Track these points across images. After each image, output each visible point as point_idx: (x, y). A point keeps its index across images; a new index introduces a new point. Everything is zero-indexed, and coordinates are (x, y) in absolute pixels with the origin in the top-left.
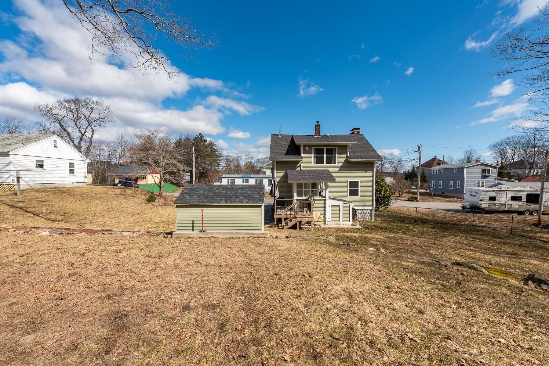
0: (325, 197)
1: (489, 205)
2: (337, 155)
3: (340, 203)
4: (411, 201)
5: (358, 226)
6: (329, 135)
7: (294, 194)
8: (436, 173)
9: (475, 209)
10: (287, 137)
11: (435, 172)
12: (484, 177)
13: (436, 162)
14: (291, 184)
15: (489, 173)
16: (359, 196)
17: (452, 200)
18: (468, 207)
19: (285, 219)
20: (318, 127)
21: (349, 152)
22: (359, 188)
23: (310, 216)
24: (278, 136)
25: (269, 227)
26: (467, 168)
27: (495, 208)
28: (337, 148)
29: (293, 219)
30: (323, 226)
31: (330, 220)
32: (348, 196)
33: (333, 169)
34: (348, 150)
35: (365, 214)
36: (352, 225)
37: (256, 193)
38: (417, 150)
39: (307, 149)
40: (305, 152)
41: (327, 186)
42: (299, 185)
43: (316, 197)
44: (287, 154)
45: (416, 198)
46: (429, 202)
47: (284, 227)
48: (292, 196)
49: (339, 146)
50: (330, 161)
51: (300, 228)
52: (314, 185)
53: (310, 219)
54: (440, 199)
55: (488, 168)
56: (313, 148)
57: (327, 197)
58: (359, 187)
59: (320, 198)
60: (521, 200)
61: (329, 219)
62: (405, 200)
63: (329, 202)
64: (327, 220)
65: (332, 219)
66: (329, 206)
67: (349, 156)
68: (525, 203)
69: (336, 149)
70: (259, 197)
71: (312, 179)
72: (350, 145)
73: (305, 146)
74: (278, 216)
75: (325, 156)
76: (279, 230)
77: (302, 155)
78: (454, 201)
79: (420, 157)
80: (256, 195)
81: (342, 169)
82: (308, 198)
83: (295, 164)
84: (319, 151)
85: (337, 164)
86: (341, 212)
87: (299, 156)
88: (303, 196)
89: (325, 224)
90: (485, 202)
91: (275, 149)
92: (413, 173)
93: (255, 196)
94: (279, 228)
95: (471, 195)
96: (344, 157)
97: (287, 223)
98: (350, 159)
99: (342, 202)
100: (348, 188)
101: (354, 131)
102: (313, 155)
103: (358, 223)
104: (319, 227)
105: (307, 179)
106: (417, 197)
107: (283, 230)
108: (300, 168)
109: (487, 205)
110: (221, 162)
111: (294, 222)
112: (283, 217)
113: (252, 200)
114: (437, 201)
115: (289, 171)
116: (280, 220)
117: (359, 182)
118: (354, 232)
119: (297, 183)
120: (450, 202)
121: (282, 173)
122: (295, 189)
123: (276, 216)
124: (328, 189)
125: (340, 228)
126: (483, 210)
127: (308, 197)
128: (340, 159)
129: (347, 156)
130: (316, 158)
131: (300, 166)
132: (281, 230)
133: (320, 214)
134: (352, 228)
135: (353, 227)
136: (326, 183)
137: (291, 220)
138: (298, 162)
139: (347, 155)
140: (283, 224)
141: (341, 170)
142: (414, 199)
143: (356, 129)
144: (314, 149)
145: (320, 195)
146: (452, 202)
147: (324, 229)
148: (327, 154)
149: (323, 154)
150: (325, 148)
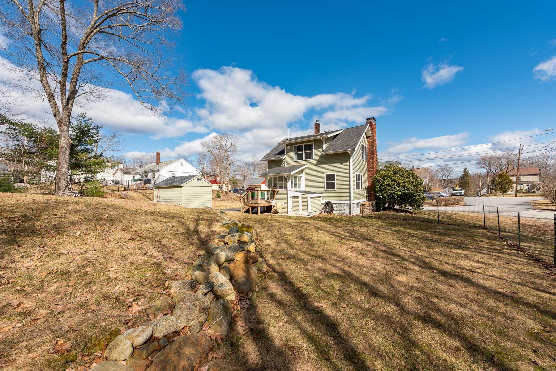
2: (314, 150)
3: (300, 195)
16: (336, 189)
21: (324, 146)
22: (336, 182)
28: (313, 143)
31: (292, 210)
32: (325, 189)
33: (311, 164)
34: (324, 143)
35: (343, 209)
39: (289, 147)
40: (288, 151)
49: (316, 141)
50: (308, 156)
56: (294, 146)
57: (289, 189)
58: (336, 180)
63: (290, 194)
64: (289, 210)
66: (291, 197)
72: (322, 138)
73: (287, 145)
75: (304, 152)
77: (285, 154)
81: (320, 163)
84: (299, 149)
85: (314, 159)
86: (301, 203)
89: (287, 213)
96: (320, 151)
98: (325, 152)
100: (325, 182)
102: (294, 152)
108: (284, 166)
117: (336, 175)
128: (317, 153)
129: (323, 150)
130: (297, 155)
131: (284, 164)
141: (318, 164)
144: (295, 147)
148: (305, 150)
149: (302, 151)
150: (303, 145)
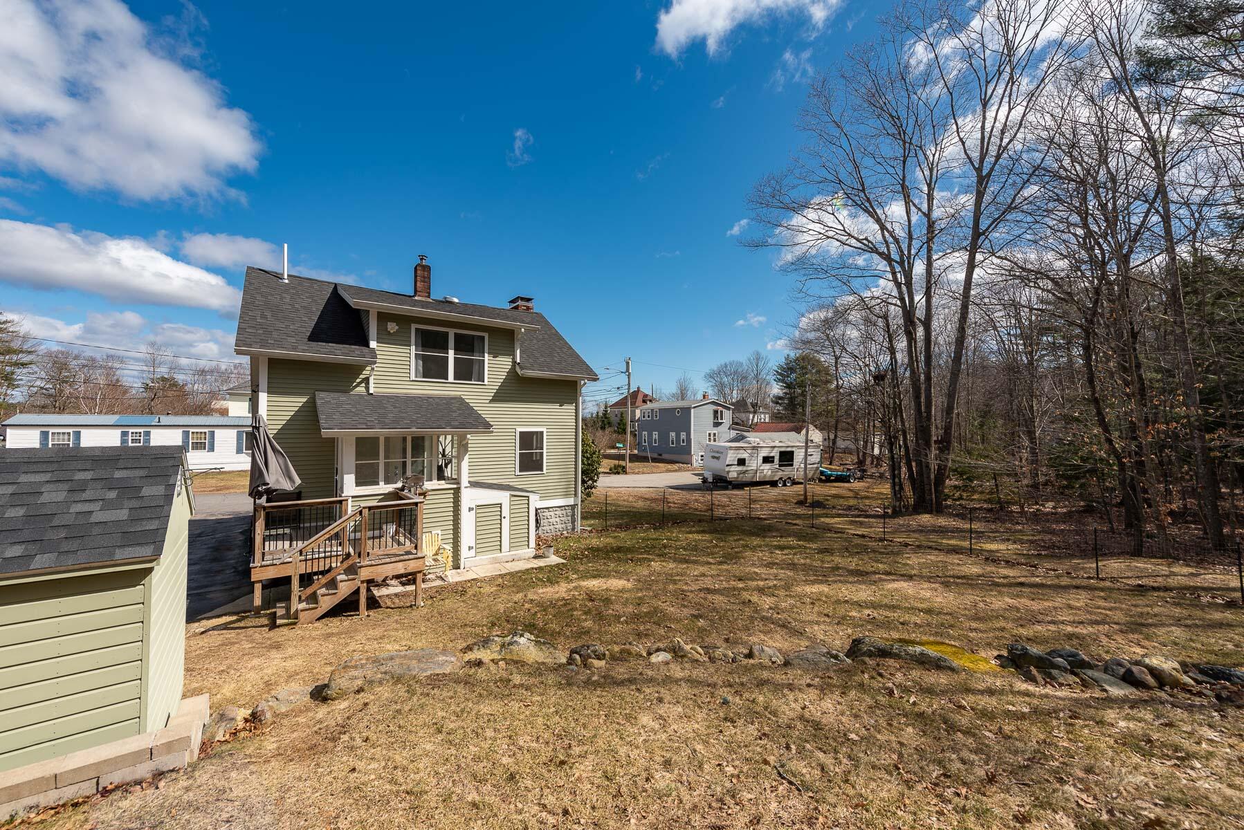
0: (457, 481)
1: (740, 473)
2: (486, 355)
3: (503, 497)
4: (615, 474)
5: (554, 559)
6: (456, 300)
7: (346, 477)
8: (649, 417)
9: (720, 482)
10: (315, 286)
11: (646, 415)
12: (717, 425)
13: (640, 398)
14: (332, 442)
15: (722, 419)
16: (545, 471)
17: (676, 466)
18: (710, 480)
19: (306, 579)
20: (422, 273)
21: (518, 351)
22: (545, 451)
23: (411, 554)
24: (279, 276)
25: (225, 627)
26: (694, 407)
27: (748, 478)
28: (487, 335)
29: (343, 577)
30: (453, 577)
31: (473, 552)
32: (518, 473)
33: (477, 395)
34: (517, 345)
35: (558, 520)
36: (536, 557)
37: (112, 495)
38: (624, 370)
39: (392, 327)
40: (384, 337)
41: (463, 448)
42: (366, 447)
43: (428, 485)
44: (315, 336)
45: (624, 467)
46: (643, 473)
47: (301, 615)
48: (334, 487)
49: (494, 331)
50: (467, 372)
51: (373, 603)
52: (419, 444)
53: (412, 566)
54: (658, 467)
55: (720, 408)
56: (414, 327)
57: (465, 481)
58: (545, 447)
59: (442, 484)
60: (773, 462)
61: (470, 548)
62: (605, 473)
63: (470, 497)
64: (464, 552)
65: (479, 548)
66: (470, 509)
67: (518, 361)
68: (777, 466)
69: (484, 337)
70: (133, 520)
71: (413, 423)
72: (523, 330)
73: (384, 317)
74: (272, 574)
75: (451, 354)
76: (272, 634)
77: (373, 344)
78: (679, 470)
79: (629, 384)
80: (107, 505)
81: (501, 396)
82: (402, 489)
83: (347, 374)
84: (431, 341)
85: (486, 383)
86: (506, 523)
87: (365, 350)
88: (382, 483)
89: (456, 566)
90: (733, 468)
91: (263, 316)
92: (606, 418)
93: (99, 517)
94: (273, 626)
95: (714, 457)
96: (505, 363)
97: (313, 598)
98: (522, 368)
99: (507, 494)
100: (518, 452)
101: (520, 303)
102: (413, 348)
103: (552, 550)
104: (439, 583)
105: (395, 423)
106: (624, 465)
107: (298, 631)
108: (367, 388)
109: (735, 475)
110: (25, 371)
111: (345, 589)
112: (295, 570)
113: (65, 546)
114: (655, 470)
115: (323, 398)
116: (278, 587)
117: (545, 434)
118: (551, 582)
119: (358, 439)
120: (674, 471)
121: (293, 404)
122: (348, 458)
123: (261, 573)
124: (467, 457)
125: (505, 575)
126: (730, 483)
127: (399, 485)
128: (495, 368)
129: (514, 362)
130: (425, 359)
131: (367, 380)
132: (285, 630)
133: (440, 537)
134: (540, 568)
135: (541, 563)
136: (462, 438)
137: (333, 584)
138: (358, 369)
139: (513, 359)
140: (296, 605)
141: (498, 398)
142: (620, 470)
143: (522, 299)
144: (417, 330)
145: (441, 476)
146: (676, 471)
147: (460, 590)
148: (457, 350)
149: (446, 349)
150: (452, 333)
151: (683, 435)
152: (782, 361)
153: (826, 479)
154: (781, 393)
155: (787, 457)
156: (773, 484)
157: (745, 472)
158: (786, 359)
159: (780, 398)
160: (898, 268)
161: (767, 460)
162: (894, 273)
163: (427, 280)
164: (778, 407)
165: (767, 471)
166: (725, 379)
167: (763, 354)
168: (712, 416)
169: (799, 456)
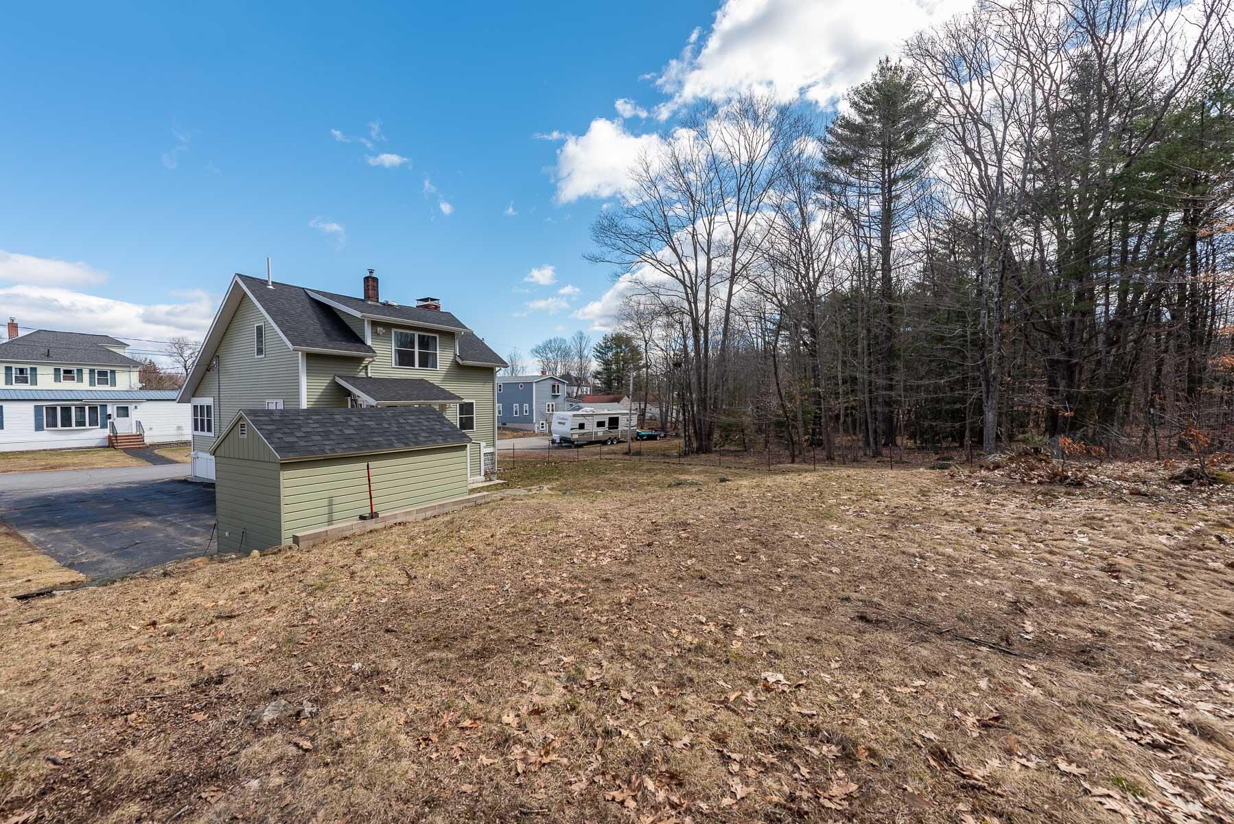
1: (580, 435)
2: (438, 349)
5: (498, 481)
6: (395, 304)
9: (565, 443)
10: (292, 291)
12: (554, 397)
15: (558, 391)
16: (475, 429)
17: (521, 433)
18: (558, 441)
20: (372, 283)
21: (458, 347)
22: (475, 416)
24: (264, 283)
26: (535, 383)
27: (585, 438)
28: (437, 336)
33: (433, 375)
34: (457, 342)
36: (486, 481)
37: (438, 423)
39: (380, 329)
40: (375, 336)
49: (441, 333)
50: (427, 361)
55: (555, 383)
56: (394, 330)
58: (475, 413)
60: (604, 425)
67: (458, 353)
68: (607, 429)
72: (463, 333)
73: (375, 324)
75: (417, 349)
77: (369, 342)
78: (524, 436)
80: (442, 426)
81: (450, 376)
83: (354, 363)
85: (438, 369)
87: (364, 347)
90: (575, 431)
93: (444, 430)
95: (560, 423)
96: (449, 355)
98: (460, 359)
100: (458, 416)
102: (393, 345)
108: (367, 373)
109: (576, 436)
114: (503, 437)
117: (475, 405)
120: (520, 437)
121: (322, 384)
126: (573, 443)
128: (444, 358)
129: (455, 354)
130: (400, 353)
131: (366, 367)
135: (492, 483)
138: (361, 360)
139: (454, 352)
141: (447, 378)
144: (395, 332)
146: (522, 437)
148: (420, 346)
149: (413, 346)
150: (417, 334)
151: (526, 406)
152: (600, 341)
153: (639, 438)
154: (599, 369)
155: (614, 422)
156: (604, 443)
157: (583, 434)
158: (604, 339)
159: (599, 373)
160: (689, 291)
161: (600, 424)
162: (687, 294)
163: (376, 288)
164: (597, 381)
165: (601, 432)
166: (550, 355)
167: (586, 335)
168: (550, 388)
169: (622, 422)
